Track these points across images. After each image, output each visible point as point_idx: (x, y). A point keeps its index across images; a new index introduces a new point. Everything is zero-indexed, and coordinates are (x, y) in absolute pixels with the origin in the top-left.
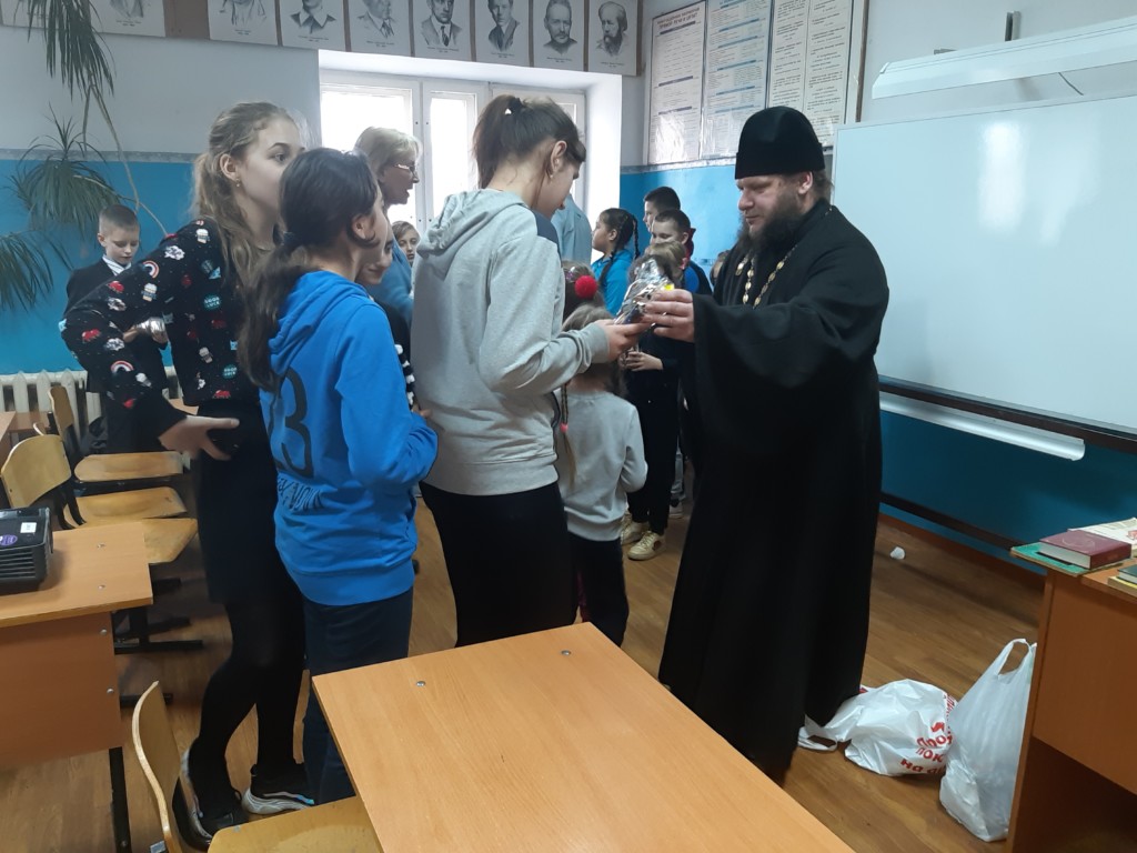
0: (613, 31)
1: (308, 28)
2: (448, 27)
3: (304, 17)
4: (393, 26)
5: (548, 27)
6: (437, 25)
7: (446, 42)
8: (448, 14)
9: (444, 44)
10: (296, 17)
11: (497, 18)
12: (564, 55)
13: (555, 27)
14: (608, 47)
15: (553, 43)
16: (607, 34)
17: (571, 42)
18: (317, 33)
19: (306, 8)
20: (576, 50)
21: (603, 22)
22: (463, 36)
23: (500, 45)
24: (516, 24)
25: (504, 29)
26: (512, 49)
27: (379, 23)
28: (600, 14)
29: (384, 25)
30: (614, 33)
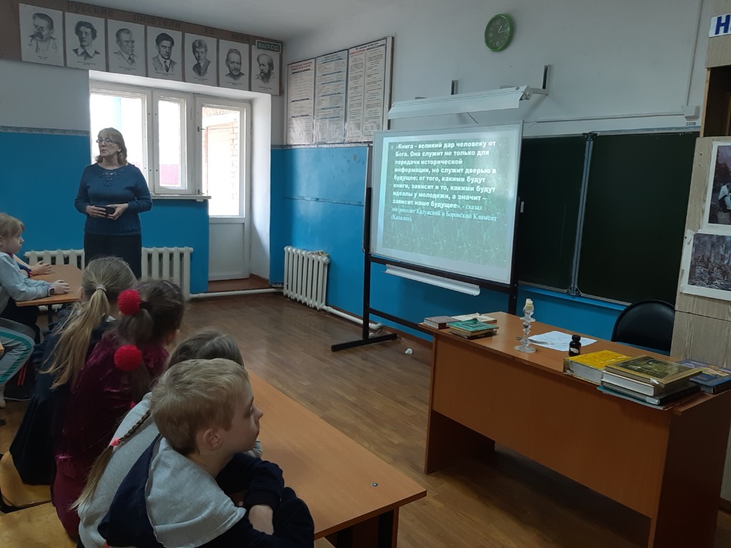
0: (266, 69)
1: (83, 57)
2: (168, 61)
3: (81, 51)
4: (135, 59)
5: (228, 66)
6: (162, 60)
7: (167, 71)
8: (169, 54)
9: (166, 73)
10: (76, 51)
11: (198, 59)
12: (237, 82)
13: (232, 66)
14: (263, 78)
15: (231, 74)
16: (262, 71)
17: (241, 74)
18: (89, 61)
19: (82, 46)
20: (244, 79)
21: (260, 65)
22: (178, 67)
23: (199, 73)
24: (209, 62)
25: (202, 65)
26: (206, 76)
27: (127, 57)
28: (258, 60)
29: (130, 58)
30: (266, 71)
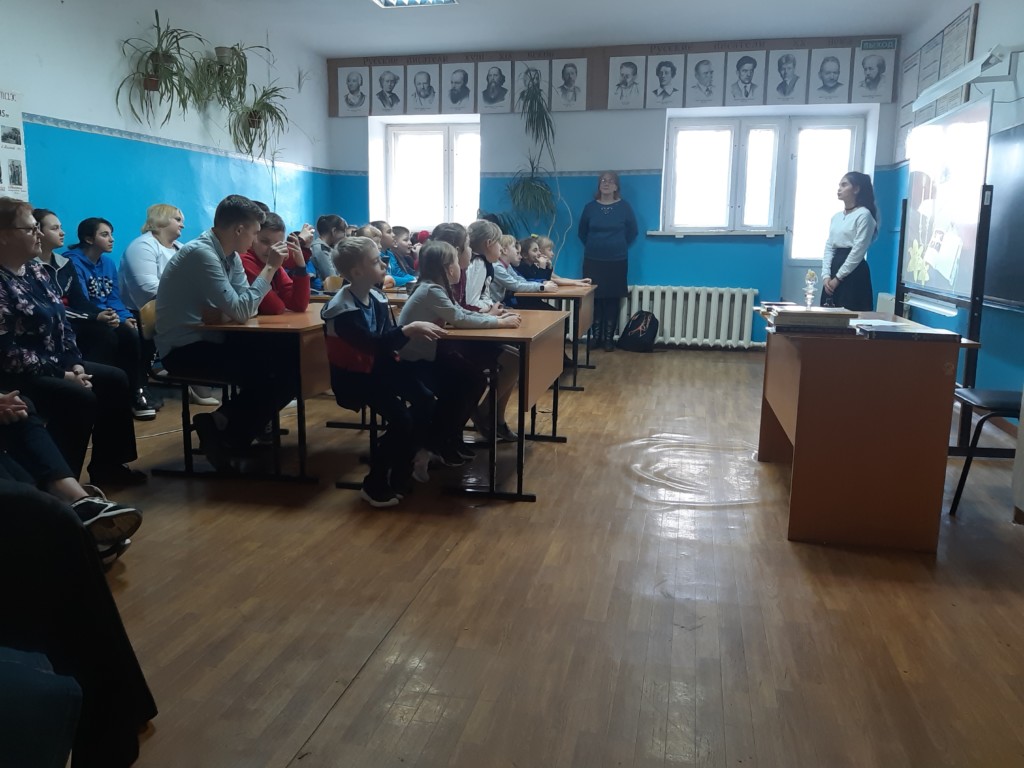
0: (874, 73)
1: (661, 97)
2: (749, 86)
3: (660, 91)
4: (713, 90)
5: (822, 78)
6: (742, 86)
7: (747, 96)
8: (750, 78)
9: (746, 97)
10: (656, 92)
11: (784, 76)
12: (832, 94)
13: (827, 77)
14: (868, 85)
15: (825, 87)
16: (868, 77)
17: (838, 84)
18: (667, 99)
19: (662, 86)
20: (843, 90)
21: (866, 69)
22: (759, 91)
23: (784, 93)
24: (798, 77)
25: (788, 83)
26: (792, 94)
27: (704, 89)
28: (863, 64)
29: (707, 90)
30: (874, 75)
